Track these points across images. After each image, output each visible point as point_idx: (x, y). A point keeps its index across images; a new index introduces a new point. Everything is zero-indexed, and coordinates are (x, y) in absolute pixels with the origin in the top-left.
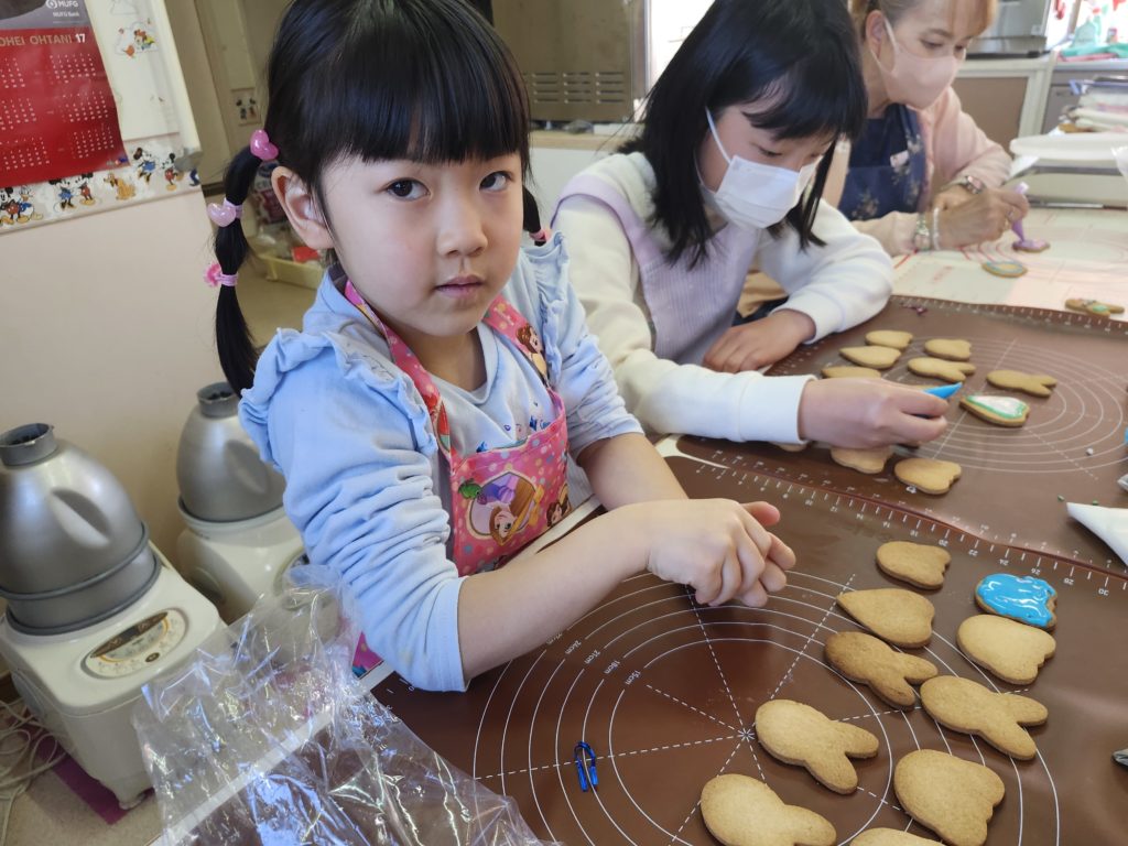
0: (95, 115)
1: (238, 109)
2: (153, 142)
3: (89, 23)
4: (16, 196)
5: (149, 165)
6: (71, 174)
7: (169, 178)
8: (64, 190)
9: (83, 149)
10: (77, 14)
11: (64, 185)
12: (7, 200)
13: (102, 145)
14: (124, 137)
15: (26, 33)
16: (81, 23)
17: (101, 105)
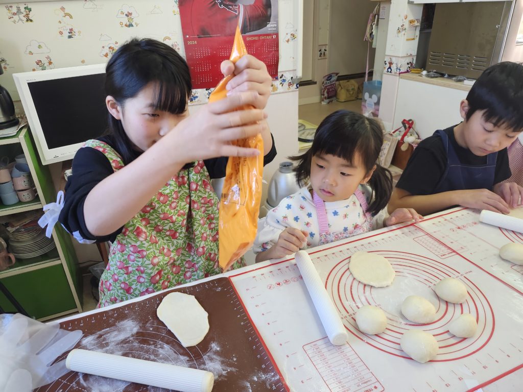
0: (272, 63)
1: (319, 53)
2: (287, 72)
3: (278, 32)
5: (284, 81)
7: (289, 85)
10: (275, 29)
13: (272, 73)
15: (259, 36)
17: (274, 59)
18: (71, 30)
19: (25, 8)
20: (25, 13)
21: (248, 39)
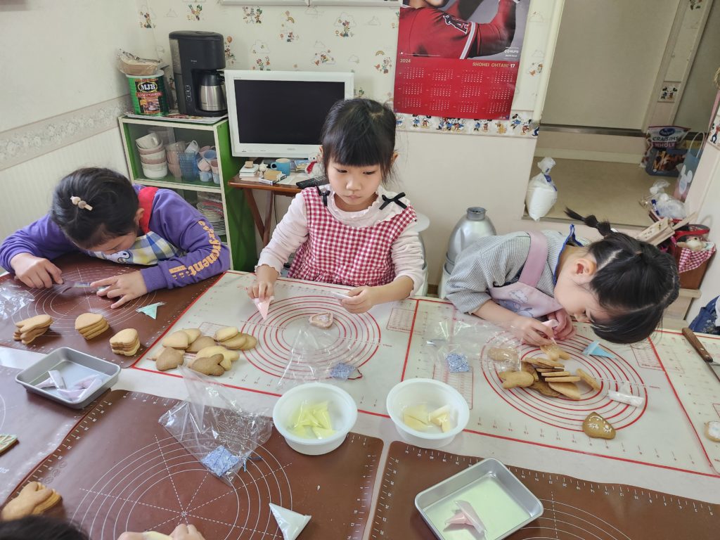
0: (504, 97)
1: (663, 92)
2: (524, 113)
3: (519, 60)
4: (460, 122)
5: (518, 122)
6: (483, 118)
7: (524, 130)
8: (478, 124)
9: (492, 110)
10: (516, 56)
11: (479, 122)
12: (457, 122)
13: (501, 110)
14: (513, 108)
15: (491, 62)
16: (515, 60)
17: (508, 94)
18: (291, 34)
19: (258, 10)
20: (256, 15)
21: (474, 64)
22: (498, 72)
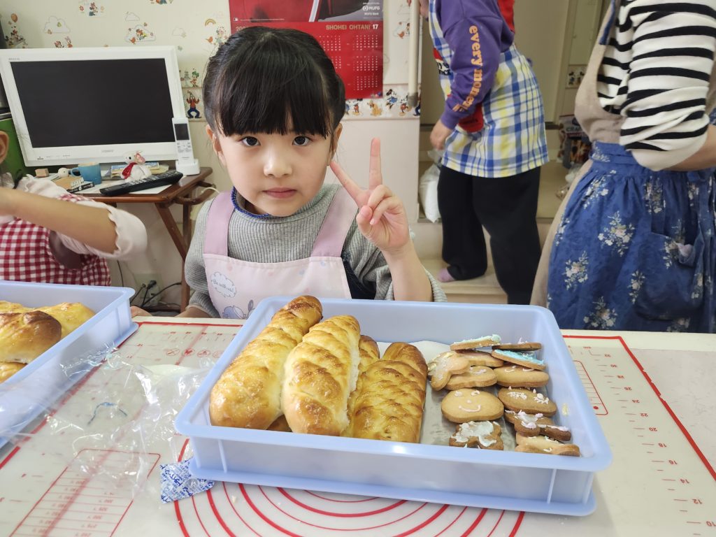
0: (371, 68)
1: (569, 77)
2: (400, 87)
3: (382, 19)
7: (402, 109)
9: (360, 86)
10: (378, 14)
13: (371, 85)
15: (348, 23)
17: (375, 63)
18: (93, 4)
21: (328, 28)
22: (359, 37)
